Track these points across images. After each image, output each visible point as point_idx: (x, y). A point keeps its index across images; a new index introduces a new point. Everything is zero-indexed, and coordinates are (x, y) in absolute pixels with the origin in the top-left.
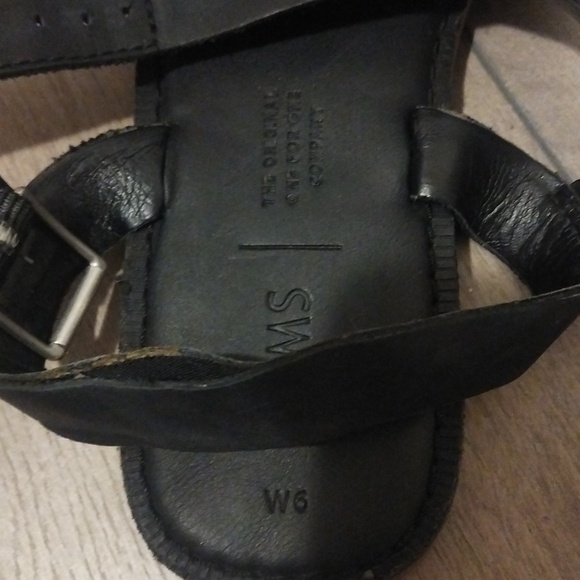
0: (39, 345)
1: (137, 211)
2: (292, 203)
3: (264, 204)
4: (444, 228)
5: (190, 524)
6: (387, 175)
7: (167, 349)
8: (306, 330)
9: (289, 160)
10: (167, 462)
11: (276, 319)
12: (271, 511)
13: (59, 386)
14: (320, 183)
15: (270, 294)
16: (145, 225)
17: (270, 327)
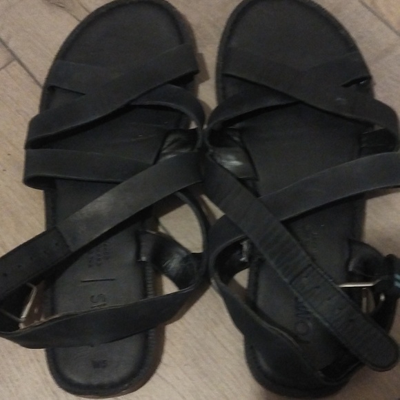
0: (16, 318)
2: (99, 265)
3: (90, 266)
6: (130, 255)
8: (106, 307)
9: (97, 251)
11: (95, 305)
12: (95, 367)
14: (108, 258)
15: (93, 296)
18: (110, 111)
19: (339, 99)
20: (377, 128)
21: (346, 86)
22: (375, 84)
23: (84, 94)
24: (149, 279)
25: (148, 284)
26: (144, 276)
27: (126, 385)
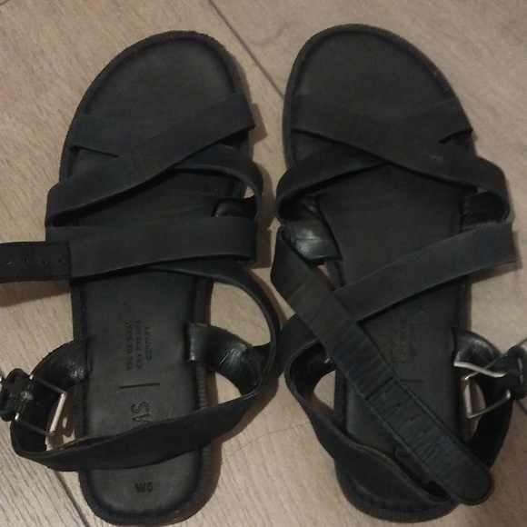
0: (42, 432)
1: (77, 374)
2: (140, 367)
3: (129, 368)
4: (201, 371)
5: (108, 499)
6: (177, 353)
7: (94, 435)
8: (149, 419)
9: (138, 349)
10: (97, 475)
11: (137, 415)
12: (139, 491)
13: (55, 455)
14: (151, 358)
15: (133, 406)
16: (82, 381)
17: (134, 419)
18: (148, 178)
19: (434, 157)
20: (480, 190)
21: (444, 141)
22: (476, 138)
23: (116, 156)
24: (201, 382)
25: (199, 388)
26: (195, 379)
27: (177, 512)
